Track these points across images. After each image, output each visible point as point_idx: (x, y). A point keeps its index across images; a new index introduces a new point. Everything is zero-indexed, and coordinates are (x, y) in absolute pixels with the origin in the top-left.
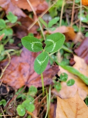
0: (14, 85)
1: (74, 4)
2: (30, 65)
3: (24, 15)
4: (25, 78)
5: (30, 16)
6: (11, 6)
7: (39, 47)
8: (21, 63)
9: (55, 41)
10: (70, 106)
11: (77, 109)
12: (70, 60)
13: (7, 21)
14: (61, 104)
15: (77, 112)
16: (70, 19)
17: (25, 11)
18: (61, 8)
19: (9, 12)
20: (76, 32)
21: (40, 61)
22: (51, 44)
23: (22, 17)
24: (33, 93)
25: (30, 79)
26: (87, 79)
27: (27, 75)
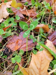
0: (13, 49)
3: (24, 17)
5: (27, 18)
6: (18, 12)
8: (18, 39)
10: (38, 59)
11: (42, 60)
12: (44, 42)
13: (15, 19)
14: (34, 57)
15: (41, 62)
16: (47, 22)
17: (25, 15)
18: (43, 15)
19: (17, 15)
25: (21, 47)
26: (53, 52)
27: (20, 45)
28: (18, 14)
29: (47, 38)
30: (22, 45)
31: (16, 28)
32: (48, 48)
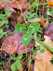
1: (44, 5)
2: (18, 40)
3: (15, 12)
4: (16, 48)
5: (18, 12)
6: (7, 6)
7: (25, 30)
8: (13, 39)
9: (34, 27)
11: (47, 67)
13: (5, 15)
14: (37, 64)
15: (46, 68)
17: (15, 9)
18: (36, 7)
19: (6, 9)
20: (45, 22)
21: (26, 38)
22: (32, 29)
23: (14, 13)
24: (20, 57)
25: (19, 49)
27: (17, 47)
28: (8, 9)
29: (44, 33)
30: (19, 47)
31: (8, 25)
32: (47, 45)
